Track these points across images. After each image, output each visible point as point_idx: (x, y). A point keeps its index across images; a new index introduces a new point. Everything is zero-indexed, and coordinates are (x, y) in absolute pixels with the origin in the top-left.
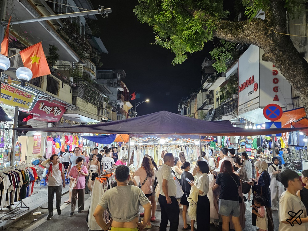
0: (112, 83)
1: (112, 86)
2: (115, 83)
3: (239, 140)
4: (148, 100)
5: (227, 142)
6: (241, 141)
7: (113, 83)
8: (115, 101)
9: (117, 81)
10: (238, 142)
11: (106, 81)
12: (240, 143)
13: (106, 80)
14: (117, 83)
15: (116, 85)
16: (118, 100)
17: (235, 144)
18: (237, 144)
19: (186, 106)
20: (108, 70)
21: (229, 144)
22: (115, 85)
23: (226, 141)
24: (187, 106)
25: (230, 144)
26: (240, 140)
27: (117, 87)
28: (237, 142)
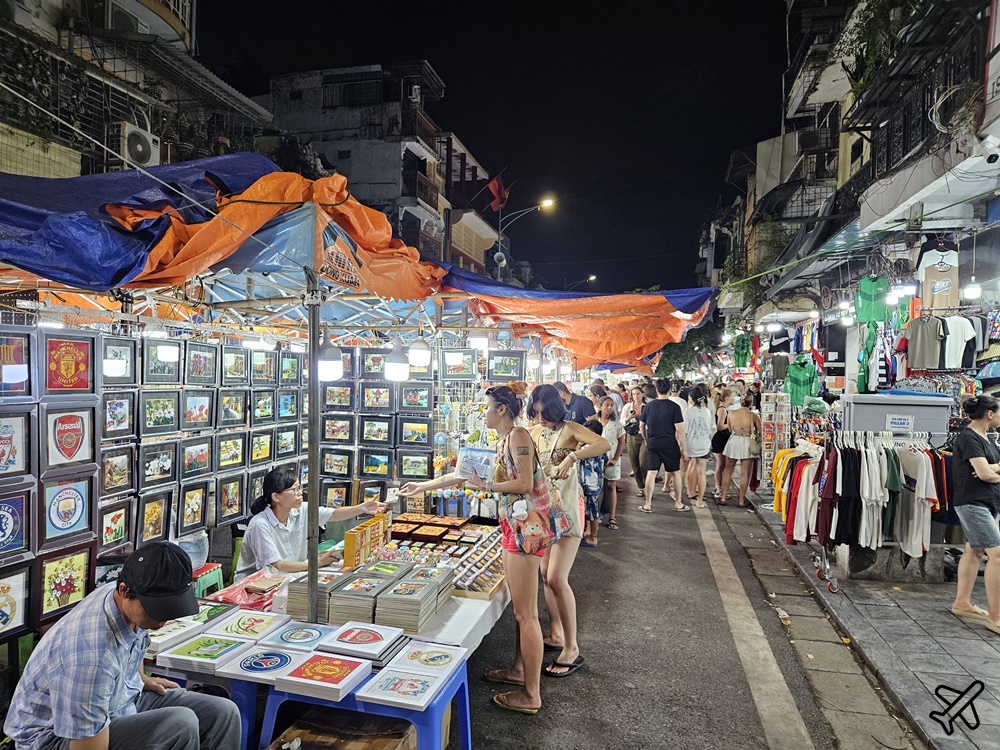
0: (380, 125)
1: (381, 137)
2: (393, 122)
3: (971, 345)
4: (548, 203)
5: (886, 367)
6: (985, 356)
7: (386, 124)
8: (394, 201)
9: (399, 115)
10: (967, 362)
11: (354, 117)
12: (981, 365)
13: (357, 113)
14: (400, 120)
15: (396, 132)
16: (403, 195)
17: (942, 370)
18: (952, 372)
19: (725, 230)
20: (365, 69)
21: (901, 374)
22: (390, 130)
23: (885, 359)
24: (730, 227)
25: (909, 372)
26: (979, 348)
27: (402, 140)
28: (954, 360)
